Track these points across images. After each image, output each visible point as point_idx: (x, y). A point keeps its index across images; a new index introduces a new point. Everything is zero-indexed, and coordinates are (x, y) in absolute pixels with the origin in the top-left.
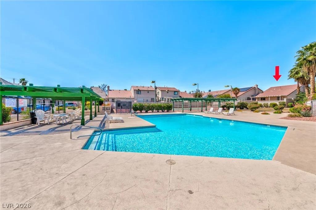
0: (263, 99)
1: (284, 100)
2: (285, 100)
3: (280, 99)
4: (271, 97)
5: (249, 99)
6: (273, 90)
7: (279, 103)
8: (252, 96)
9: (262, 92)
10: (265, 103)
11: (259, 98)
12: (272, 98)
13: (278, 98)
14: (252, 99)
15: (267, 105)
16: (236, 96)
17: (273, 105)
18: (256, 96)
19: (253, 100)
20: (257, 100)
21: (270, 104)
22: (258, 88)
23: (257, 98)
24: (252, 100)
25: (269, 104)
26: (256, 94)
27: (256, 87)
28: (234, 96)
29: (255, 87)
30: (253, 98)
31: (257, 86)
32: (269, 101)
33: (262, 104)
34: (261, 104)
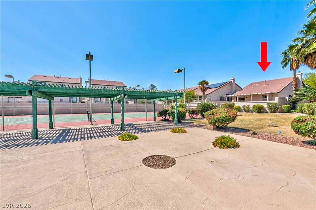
0: (242, 99)
1: (275, 100)
2: (277, 100)
3: (268, 98)
4: (254, 96)
5: (222, 99)
6: (256, 87)
7: (268, 104)
8: (227, 95)
9: (240, 89)
10: (245, 104)
11: (237, 97)
12: (256, 97)
13: (264, 97)
14: (226, 99)
15: (248, 108)
16: (204, 93)
17: (258, 108)
18: (232, 94)
19: (228, 100)
20: (233, 101)
21: (254, 107)
22: (235, 84)
23: (234, 97)
24: (226, 101)
25: (251, 106)
26: (233, 92)
27: (233, 82)
28: (201, 94)
29: (231, 82)
30: (228, 98)
31: (234, 79)
32: (251, 102)
33: (241, 107)
34: (239, 107)
